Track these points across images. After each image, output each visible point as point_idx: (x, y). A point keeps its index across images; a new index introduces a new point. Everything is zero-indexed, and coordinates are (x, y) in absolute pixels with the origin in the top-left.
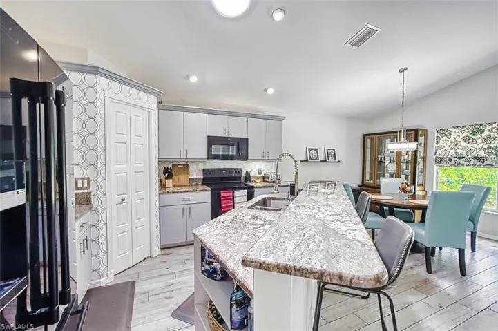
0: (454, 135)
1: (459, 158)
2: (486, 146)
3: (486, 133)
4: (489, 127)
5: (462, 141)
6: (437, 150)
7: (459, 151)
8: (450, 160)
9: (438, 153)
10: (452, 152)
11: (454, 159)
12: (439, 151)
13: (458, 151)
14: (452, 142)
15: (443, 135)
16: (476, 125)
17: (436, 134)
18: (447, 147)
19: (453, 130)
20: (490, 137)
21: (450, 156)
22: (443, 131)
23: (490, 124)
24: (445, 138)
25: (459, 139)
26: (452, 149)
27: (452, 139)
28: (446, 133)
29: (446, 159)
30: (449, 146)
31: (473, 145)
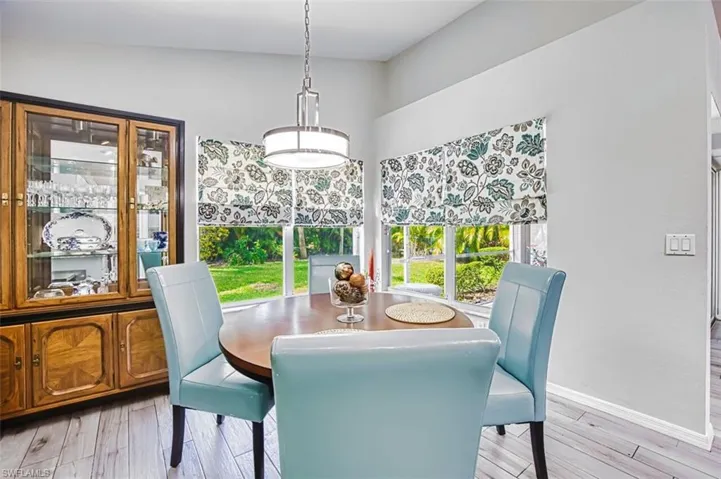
0: (232, 159)
2: (278, 188)
5: (247, 174)
6: (202, 187)
7: (244, 194)
8: (228, 211)
9: (205, 196)
10: (232, 196)
11: (234, 210)
12: (207, 191)
13: (240, 192)
14: (229, 173)
15: (213, 155)
17: (199, 150)
18: (221, 184)
19: (231, 148)
21: (229, 203)
22: (212, 146)
24: (216, 162)
25: (242, 169)
26: (230, 188)
27: (229, 166)
28: (219, 151)
29: (221, 209)
30: (226, 181)
31: (262, 184)
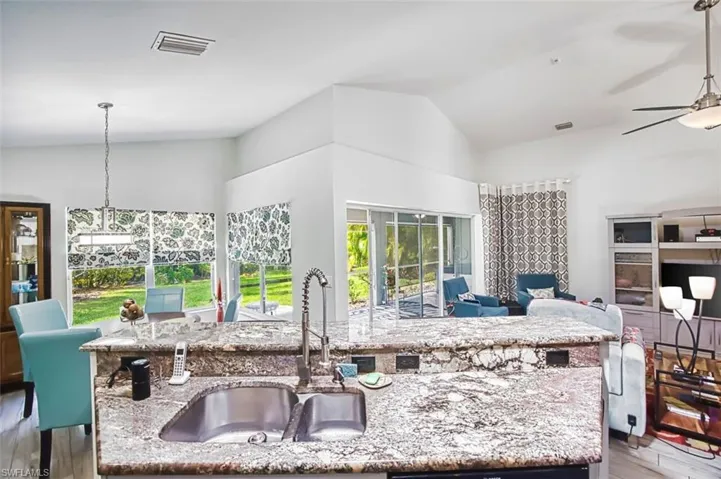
0: (97, 221)
1: (106, 255)
2: (137, 239)
3: (137, 222)
4: (139, 216)
6: (70, 243)
8: (93, 258)
9: (73, 249)
11: (98, 257)
12: (75, 245)
15: (80, 219)
16: (125, 211)
17: (68, 217)
19: (96, 214)
20: (140, 227)
21: (94, 252)
22: (80, 213)
23: (141, 212)
24: (83, 224)
27: (94, 225)
28: (85, 216)
29: (88, 257)
